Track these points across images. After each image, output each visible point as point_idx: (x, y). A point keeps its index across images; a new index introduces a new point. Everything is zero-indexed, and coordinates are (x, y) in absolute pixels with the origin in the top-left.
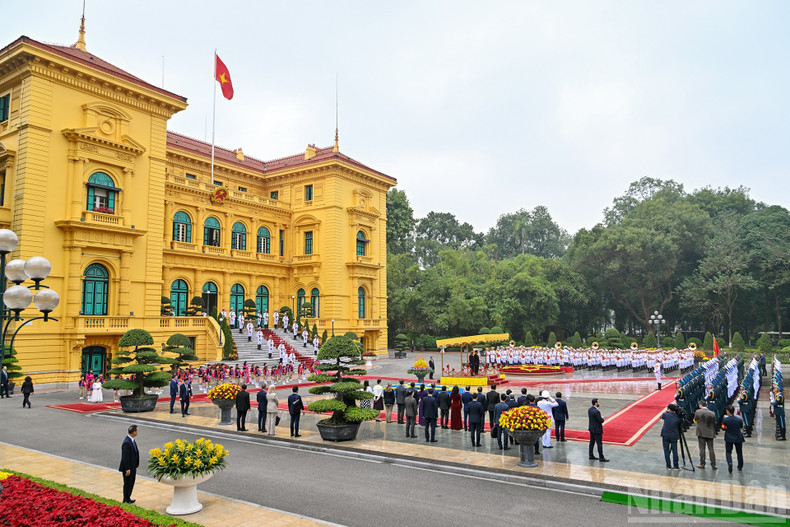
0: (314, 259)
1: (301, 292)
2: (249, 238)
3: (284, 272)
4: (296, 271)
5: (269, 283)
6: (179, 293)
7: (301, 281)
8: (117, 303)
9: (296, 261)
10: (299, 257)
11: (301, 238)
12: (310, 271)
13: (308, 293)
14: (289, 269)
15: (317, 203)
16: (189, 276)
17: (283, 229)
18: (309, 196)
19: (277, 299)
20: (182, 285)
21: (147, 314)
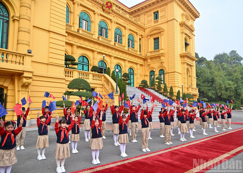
0: (161, 52)
1: (152, 72)
2: (123, 38)
3: (142, 61)
4: (149, 60)
5: (134, 66)
6: (83, 65)
7: (152, 66)
8: (16, 42)
9: (149, 54)
10: (151, 52)
11: (152, 42)
12: (158, 60)
13: (157, 73)
14: (145, 60)
15: (161, 20)
16: (89, 54)
17: (141, 38)
18: (156, 17)
19: (139, 76)
20: (85, 60)
21: (51, 61)
